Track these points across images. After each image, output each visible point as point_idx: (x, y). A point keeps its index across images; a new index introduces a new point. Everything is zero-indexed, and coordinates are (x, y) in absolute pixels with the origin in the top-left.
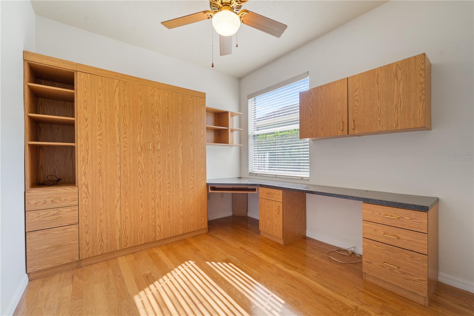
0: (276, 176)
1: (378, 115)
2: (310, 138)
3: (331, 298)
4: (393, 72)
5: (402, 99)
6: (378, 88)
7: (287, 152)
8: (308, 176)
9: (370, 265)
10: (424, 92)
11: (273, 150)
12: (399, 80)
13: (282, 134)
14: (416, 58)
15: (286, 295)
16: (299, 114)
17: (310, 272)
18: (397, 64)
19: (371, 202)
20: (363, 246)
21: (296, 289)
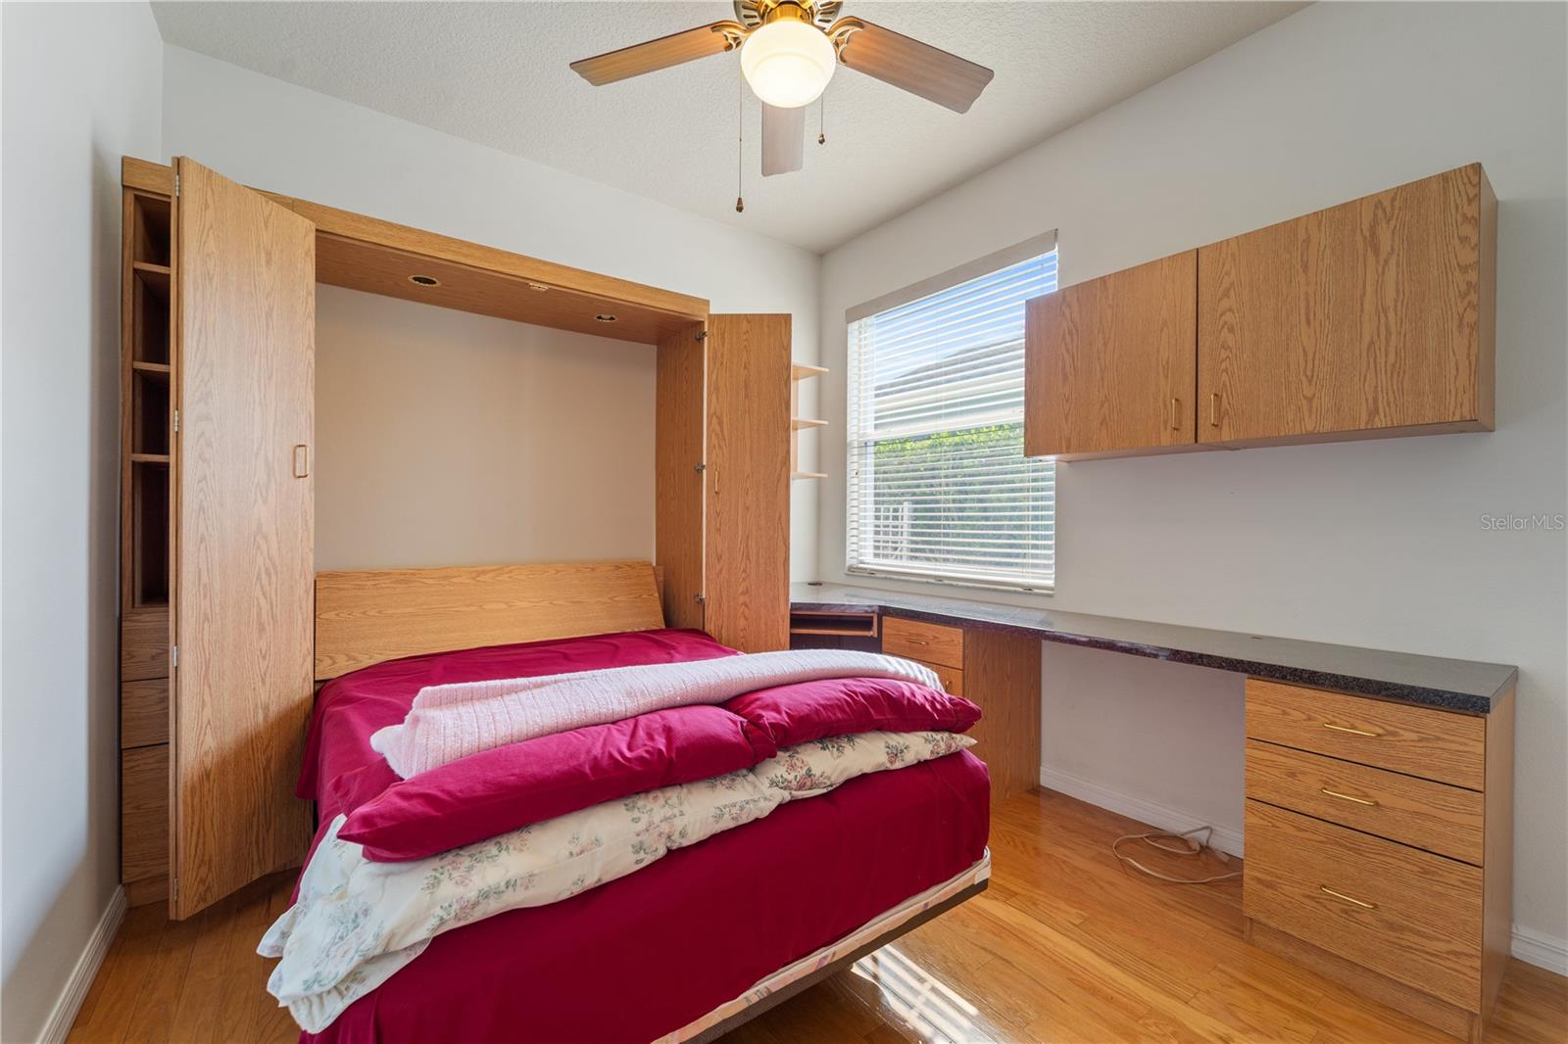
0: (940, 578)
1: (1304, 379)
2: (1059, 452)
3: (1134, 1004)
4: (1362, 231)
5: (1392, 323)
6: (1308, 284)
7: (973, 500)
8: (1051, 583)
9: (1269, 892)
10: (1473, 297)
11: (924, 494)
12: (1383, 256)
13: (957, 439)
14: (1448, 182)
15: (978, 986)
16: (1024, 374)
17: (1058, 909)
18: (1377, 202)
19: (1277, 675)
20: (1249, 829)
21: (1014, 967)
